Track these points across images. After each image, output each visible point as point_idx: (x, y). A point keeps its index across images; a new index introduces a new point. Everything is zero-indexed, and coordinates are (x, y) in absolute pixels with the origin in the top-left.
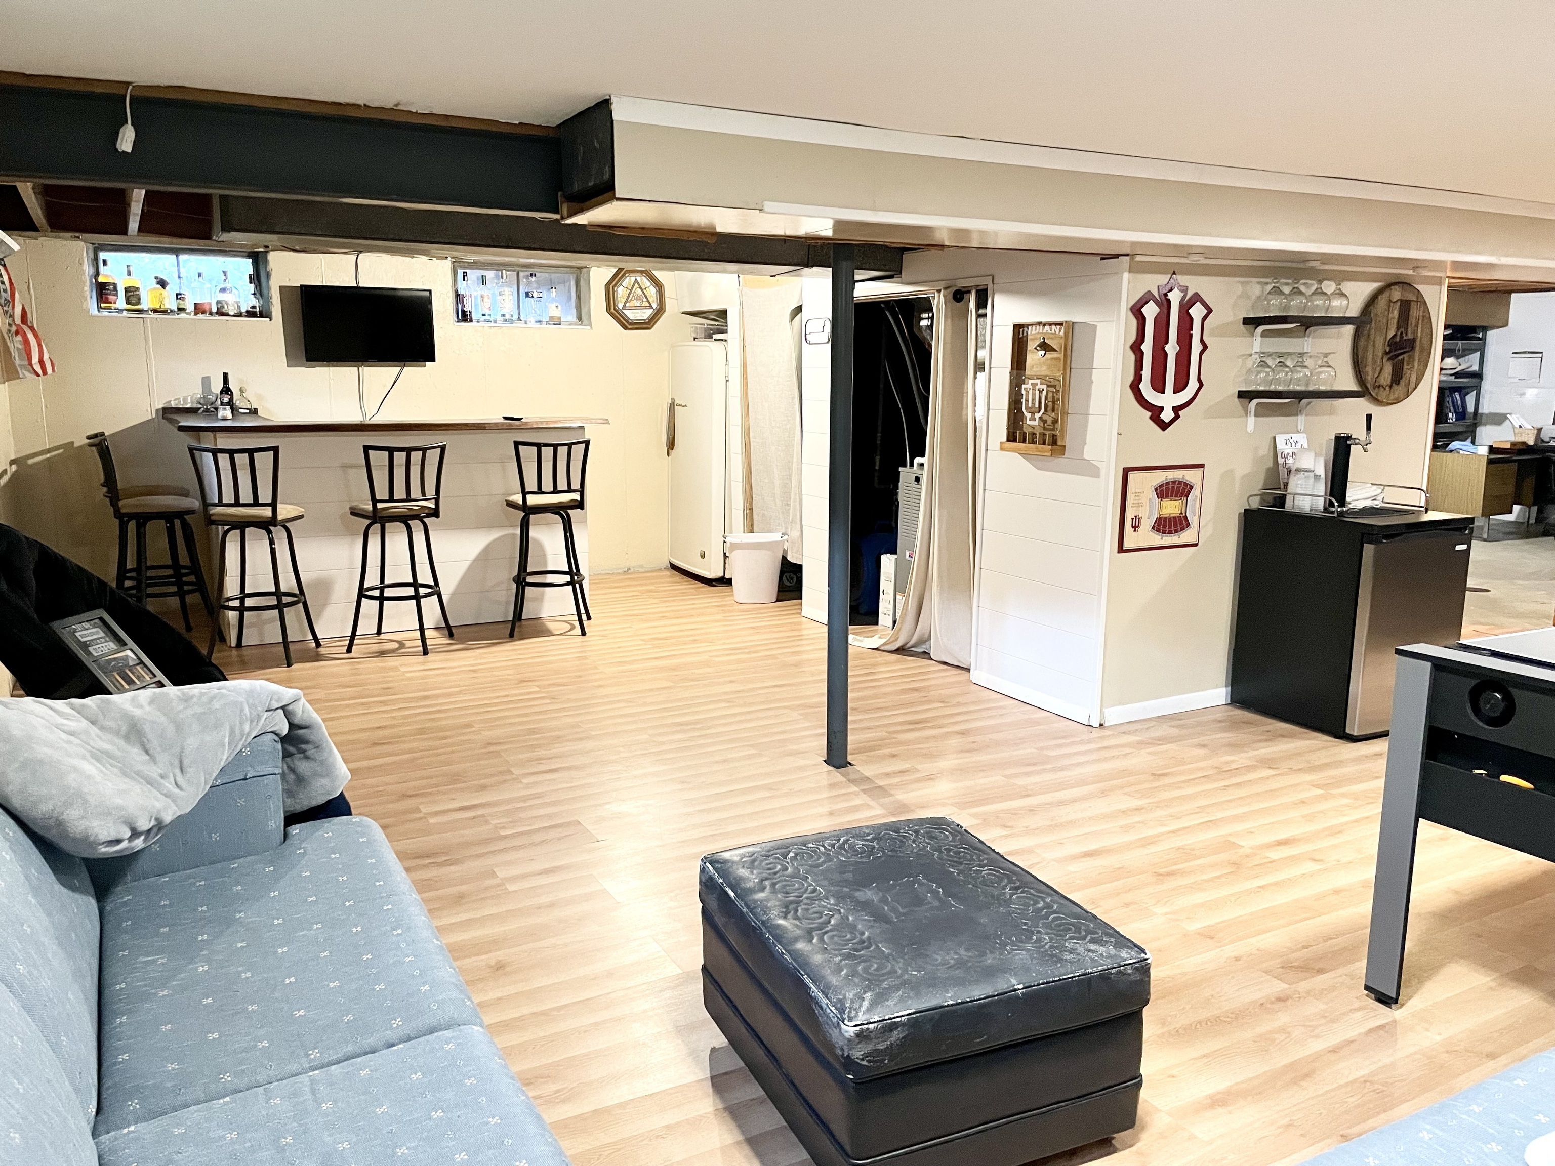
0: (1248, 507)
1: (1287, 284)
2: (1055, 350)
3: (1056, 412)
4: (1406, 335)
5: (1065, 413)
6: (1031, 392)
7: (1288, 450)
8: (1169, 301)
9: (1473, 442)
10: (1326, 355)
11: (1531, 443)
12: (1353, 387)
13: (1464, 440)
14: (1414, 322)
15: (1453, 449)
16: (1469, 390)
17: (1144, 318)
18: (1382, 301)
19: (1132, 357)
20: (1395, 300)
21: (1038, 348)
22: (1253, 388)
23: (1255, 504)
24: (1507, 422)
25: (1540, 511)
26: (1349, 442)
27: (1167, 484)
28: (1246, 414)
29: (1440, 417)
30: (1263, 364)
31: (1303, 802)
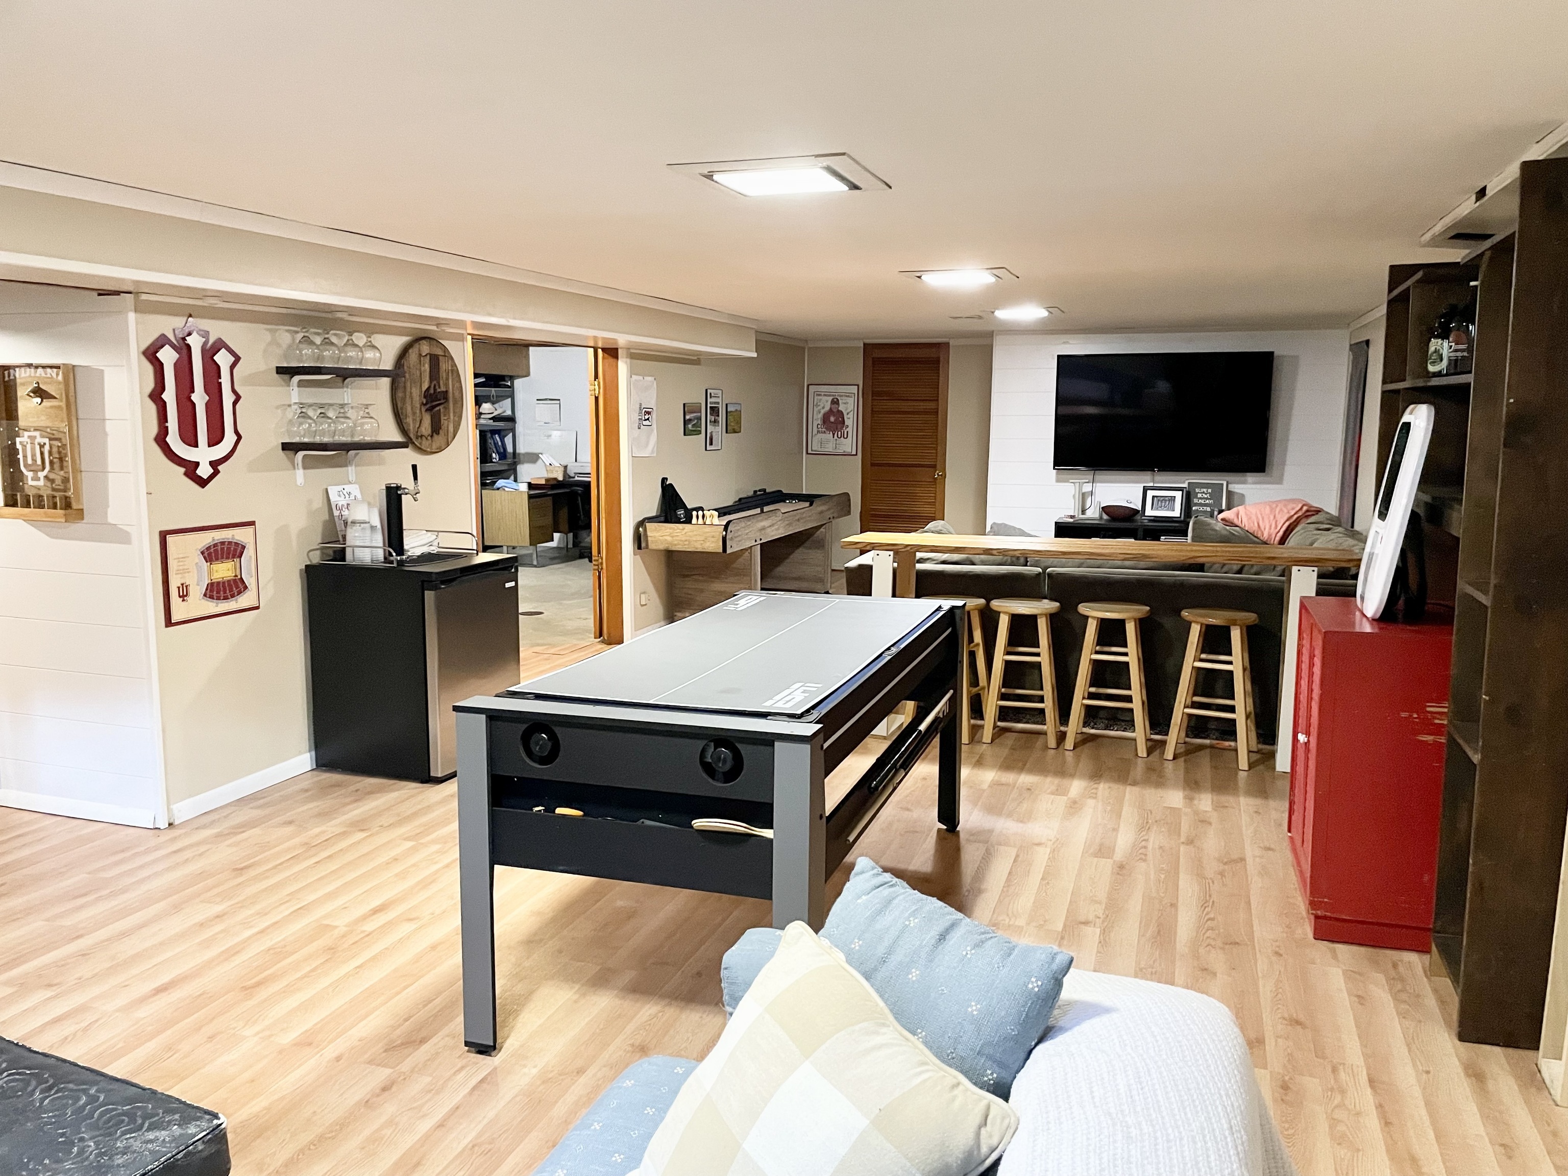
0: (309, 563)
1: (318, 334)
2: (55, 398)
3: (65, 470)
4: (439, 387)
5: (77, 471)
6: (29, 447)
7: (342, 502)
8: (189, 347)
9: (516, 480)
10: (367, 406)
11: (561, 478)
12: (397, 437)
13: (508, 478)
14: (444, 376)
15: (500, 486)
16: (507, 432)
17: (161, 365)
18: (413, 355)
19: (152, 408)
20: (424, 354)
21: (32, 394)
22: (296, 440)
23: (316, 559)
24: (540, 461)
25: (575, 537)
26: (399, 492)
27: (215, 545)
28: (294, 468)
29: (485, 457)
30: (304, 415)
31: (396, 859)
